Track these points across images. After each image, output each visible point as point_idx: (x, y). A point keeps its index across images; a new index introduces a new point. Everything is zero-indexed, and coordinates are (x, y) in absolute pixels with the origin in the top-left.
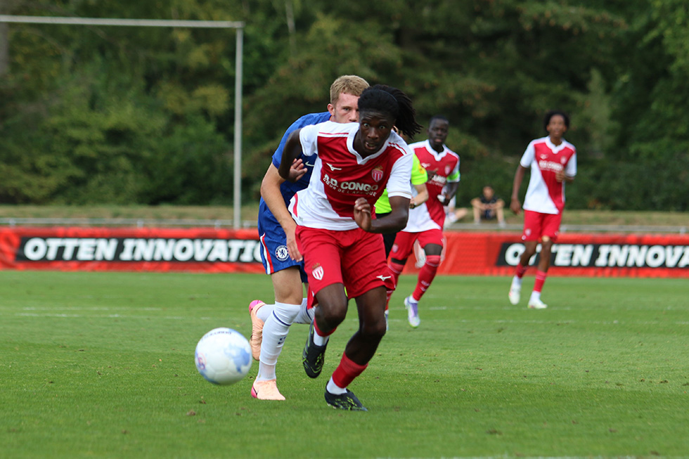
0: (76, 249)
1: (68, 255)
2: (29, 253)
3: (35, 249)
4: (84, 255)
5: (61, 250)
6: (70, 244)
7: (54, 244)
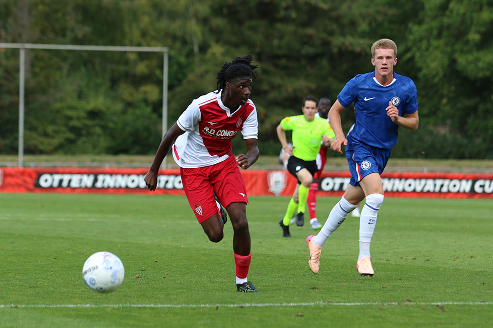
0: (70, 181)
1: (65, 184)
2: (43, 183)
3: (46, 181)
4: (74, 184)
5: (61, 181)
6: (66, 178)
7: (57, 177)
